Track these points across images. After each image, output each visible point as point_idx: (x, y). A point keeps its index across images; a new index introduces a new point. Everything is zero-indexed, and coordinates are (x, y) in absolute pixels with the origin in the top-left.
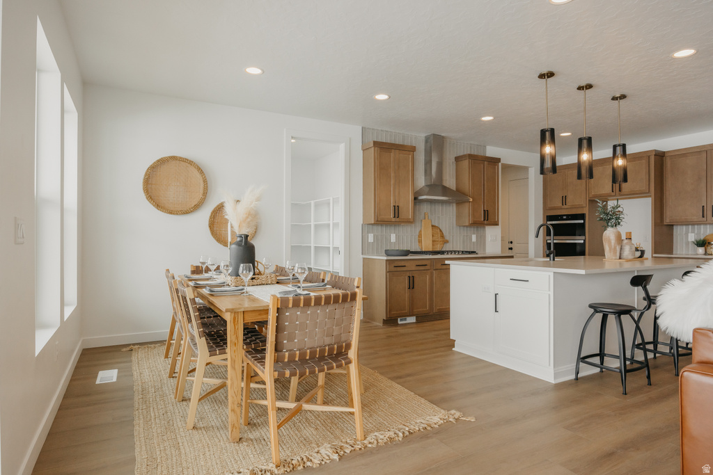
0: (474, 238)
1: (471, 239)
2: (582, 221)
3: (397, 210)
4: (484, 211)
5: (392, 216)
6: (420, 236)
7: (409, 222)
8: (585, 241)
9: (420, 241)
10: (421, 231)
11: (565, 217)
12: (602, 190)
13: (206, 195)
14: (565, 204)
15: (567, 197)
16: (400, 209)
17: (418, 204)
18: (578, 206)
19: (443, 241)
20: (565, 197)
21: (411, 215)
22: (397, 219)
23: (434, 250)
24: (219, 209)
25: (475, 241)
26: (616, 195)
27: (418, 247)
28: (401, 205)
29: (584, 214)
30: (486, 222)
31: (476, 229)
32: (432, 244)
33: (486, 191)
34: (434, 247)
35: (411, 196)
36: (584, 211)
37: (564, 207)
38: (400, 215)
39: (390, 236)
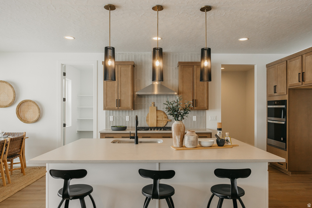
0: (194, 118)
1: (192, 119)
2: (284, 106)
3: (119, 103)
4: (193, 100)
5: (116, 106)
6: (148, 117)
7: (127, 109)
8: (286, 122)
9: (147, 121)
10: (148, 114)
11: (276, 103)
12: (294, 81)
13: (15, 98)
14: (275, 92)
15: (277, 87)
16: (122, 101)
17: (146, 97)
18: (282, 94)
19: (166, 120)
20: (275, 87)
21: (130, 105)
22: (119, 108)
23: (158, 126)
24: (21, 104)
25: (196, 120)
26: (302, 84)
27: (146, 124)
28: (122, 99)
29: (286, 100)
30: (195, 108)
31: (196, 112)
32: (157, 122)
33: (195, 86)
34: (158, 124)
35: (130, 93)
36: (286, 98)
37: (276, 94)
38: (122, 106)
39: (125, 117)
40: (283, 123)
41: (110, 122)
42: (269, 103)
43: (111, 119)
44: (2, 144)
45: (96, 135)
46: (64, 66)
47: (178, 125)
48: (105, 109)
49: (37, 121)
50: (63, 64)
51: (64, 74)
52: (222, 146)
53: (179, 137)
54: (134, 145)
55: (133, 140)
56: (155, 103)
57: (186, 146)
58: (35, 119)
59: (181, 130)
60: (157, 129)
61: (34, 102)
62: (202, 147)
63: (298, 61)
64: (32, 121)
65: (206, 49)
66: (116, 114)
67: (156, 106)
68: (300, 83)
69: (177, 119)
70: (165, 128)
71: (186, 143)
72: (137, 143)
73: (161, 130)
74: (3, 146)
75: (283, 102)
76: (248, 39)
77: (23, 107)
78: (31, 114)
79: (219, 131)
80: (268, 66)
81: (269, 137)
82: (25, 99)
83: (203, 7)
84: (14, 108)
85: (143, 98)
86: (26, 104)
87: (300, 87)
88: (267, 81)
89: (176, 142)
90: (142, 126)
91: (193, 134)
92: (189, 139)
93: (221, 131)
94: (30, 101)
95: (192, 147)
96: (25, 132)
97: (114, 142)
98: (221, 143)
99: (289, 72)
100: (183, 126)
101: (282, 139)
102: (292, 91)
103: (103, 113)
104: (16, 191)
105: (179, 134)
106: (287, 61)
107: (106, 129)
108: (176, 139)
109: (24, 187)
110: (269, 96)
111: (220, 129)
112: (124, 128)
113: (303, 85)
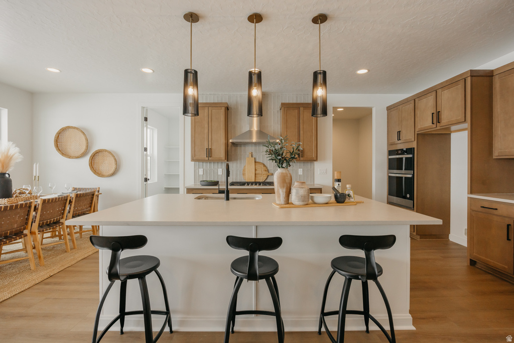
0: (300, 172)
1: (297, 172)
2: (411, 156)
3: (209, 152)
5: (206, 156)
6: (244, 170)
7: (218, 161)
8: (413, 175)
9: (244, 174)
10: (245, 166)
11: (400, 152)
12: (426, 123)
13: (87, 146)
14: (399, 139)
15: (401, 133)
16: (213, 151)
17: (243, 146)
18: (409, 140)
19: (266, 174)
20: (399, 132)
21: (222, 155)
22: (210, 158)
23: (256, 181)
24: (95, 155)
25: (302, 174)
26: (436, 127)
27: (242, 178)
28: (213, 148)
29: (414, 148)
30: (301, 159)
31: (302, 164)
32: (255, 176)
33: (301, 132)
34: (257, 179)
35: (222, 141)
36: (414, 145)
37: (400, 142)
38: (213, 155)
39: (218, 170)
40: (410, 176)
41: (199, 176)
42: (391, 153)
43: (201, 172)
44: (64, 200)
45: (182, 191)
46: (145, 109)
47: (282, 173)
48: (193, 160)
49: (113, 174)
50: (144, 108)
51: (146, 119)
52: (343, 202)
53: (284, 190)
54: (225, 202)
55: (223, 195)
56: (253, 154)
57: (293, 202)
58: (111, 172)
59: (287, 181)
60: (256, 184)
61: (110, 152)
62: (315, 203)
63: (431, 99)
64: (107, 174)
65: (320, 73)
66: (207, 166)
67: (254, 156)
68: (434, 126)
69: (280, 166)
70: (265, 183)
71: (294, 198)
72: (228, 199)
73: (260, 184)
74: (66, 203)
75: (410, 151)
76: (369, 71)
77: (98, 158)
78: (107, 165)
79: (337, 183)
80: (389, 109)
81: (390, 193)
82: (99, 149)
83: (316, 15)
84: (87, 159)
85: (239, 148)
86: (100, 154)
87: (429, 132)
88: (388, 126)
89: (279, 197)
90: (237, 181)
91: (302, 186)
92: (297, 193)
93: (340, 183)
94: (106, 151)
95: (301, 203)
96: (99, 188)
97: (199, 198)
98: (340, 198)
99: (418, 113)
100: (289, 175)
101: (408, 196)
102: (422, 136)
103: (190, 165)
104: (80, 259)
105: (284, 187)
106: (415, 100)
107: (195, 185)
108: (280, 192)
109: (90, 253)
110: (390, 144)
111: (339, 180)
112: (216, 183)
113: (438, 128)
